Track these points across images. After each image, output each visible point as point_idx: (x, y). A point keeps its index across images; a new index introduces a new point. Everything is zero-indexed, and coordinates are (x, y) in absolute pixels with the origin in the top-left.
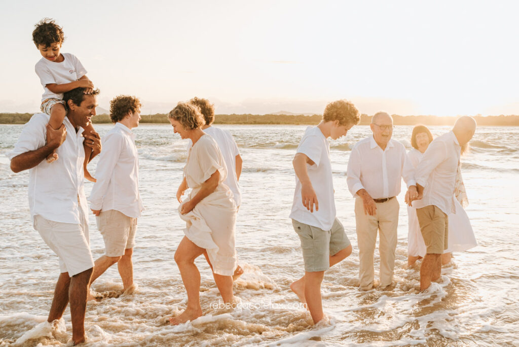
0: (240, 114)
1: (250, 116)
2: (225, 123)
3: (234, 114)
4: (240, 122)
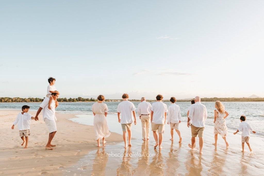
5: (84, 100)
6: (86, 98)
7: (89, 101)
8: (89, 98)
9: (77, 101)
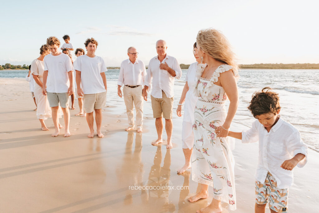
0: (302, 63)
1: (309, 65)
2: (293, 68)
3: (298, 64)
4: (303, 67)
5: (13, 68)
6: (17, 65)
7: (21, 69)
8: (20, 65)
9: (5, 69)
